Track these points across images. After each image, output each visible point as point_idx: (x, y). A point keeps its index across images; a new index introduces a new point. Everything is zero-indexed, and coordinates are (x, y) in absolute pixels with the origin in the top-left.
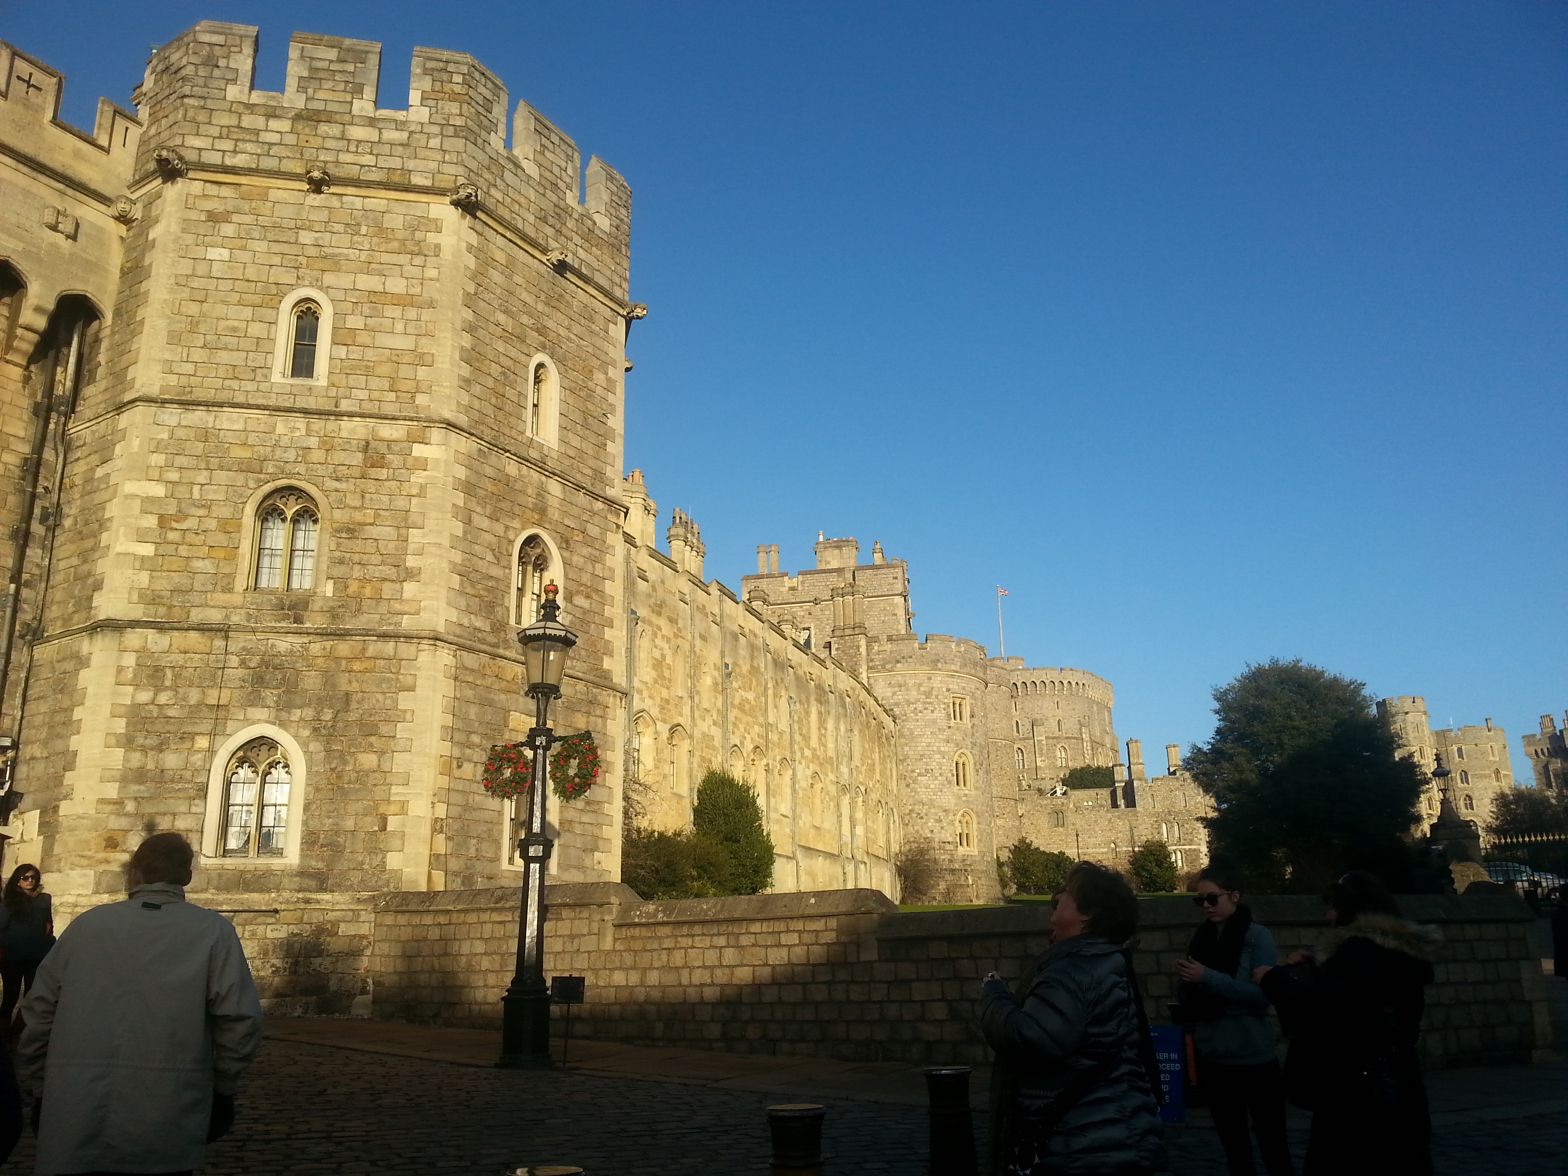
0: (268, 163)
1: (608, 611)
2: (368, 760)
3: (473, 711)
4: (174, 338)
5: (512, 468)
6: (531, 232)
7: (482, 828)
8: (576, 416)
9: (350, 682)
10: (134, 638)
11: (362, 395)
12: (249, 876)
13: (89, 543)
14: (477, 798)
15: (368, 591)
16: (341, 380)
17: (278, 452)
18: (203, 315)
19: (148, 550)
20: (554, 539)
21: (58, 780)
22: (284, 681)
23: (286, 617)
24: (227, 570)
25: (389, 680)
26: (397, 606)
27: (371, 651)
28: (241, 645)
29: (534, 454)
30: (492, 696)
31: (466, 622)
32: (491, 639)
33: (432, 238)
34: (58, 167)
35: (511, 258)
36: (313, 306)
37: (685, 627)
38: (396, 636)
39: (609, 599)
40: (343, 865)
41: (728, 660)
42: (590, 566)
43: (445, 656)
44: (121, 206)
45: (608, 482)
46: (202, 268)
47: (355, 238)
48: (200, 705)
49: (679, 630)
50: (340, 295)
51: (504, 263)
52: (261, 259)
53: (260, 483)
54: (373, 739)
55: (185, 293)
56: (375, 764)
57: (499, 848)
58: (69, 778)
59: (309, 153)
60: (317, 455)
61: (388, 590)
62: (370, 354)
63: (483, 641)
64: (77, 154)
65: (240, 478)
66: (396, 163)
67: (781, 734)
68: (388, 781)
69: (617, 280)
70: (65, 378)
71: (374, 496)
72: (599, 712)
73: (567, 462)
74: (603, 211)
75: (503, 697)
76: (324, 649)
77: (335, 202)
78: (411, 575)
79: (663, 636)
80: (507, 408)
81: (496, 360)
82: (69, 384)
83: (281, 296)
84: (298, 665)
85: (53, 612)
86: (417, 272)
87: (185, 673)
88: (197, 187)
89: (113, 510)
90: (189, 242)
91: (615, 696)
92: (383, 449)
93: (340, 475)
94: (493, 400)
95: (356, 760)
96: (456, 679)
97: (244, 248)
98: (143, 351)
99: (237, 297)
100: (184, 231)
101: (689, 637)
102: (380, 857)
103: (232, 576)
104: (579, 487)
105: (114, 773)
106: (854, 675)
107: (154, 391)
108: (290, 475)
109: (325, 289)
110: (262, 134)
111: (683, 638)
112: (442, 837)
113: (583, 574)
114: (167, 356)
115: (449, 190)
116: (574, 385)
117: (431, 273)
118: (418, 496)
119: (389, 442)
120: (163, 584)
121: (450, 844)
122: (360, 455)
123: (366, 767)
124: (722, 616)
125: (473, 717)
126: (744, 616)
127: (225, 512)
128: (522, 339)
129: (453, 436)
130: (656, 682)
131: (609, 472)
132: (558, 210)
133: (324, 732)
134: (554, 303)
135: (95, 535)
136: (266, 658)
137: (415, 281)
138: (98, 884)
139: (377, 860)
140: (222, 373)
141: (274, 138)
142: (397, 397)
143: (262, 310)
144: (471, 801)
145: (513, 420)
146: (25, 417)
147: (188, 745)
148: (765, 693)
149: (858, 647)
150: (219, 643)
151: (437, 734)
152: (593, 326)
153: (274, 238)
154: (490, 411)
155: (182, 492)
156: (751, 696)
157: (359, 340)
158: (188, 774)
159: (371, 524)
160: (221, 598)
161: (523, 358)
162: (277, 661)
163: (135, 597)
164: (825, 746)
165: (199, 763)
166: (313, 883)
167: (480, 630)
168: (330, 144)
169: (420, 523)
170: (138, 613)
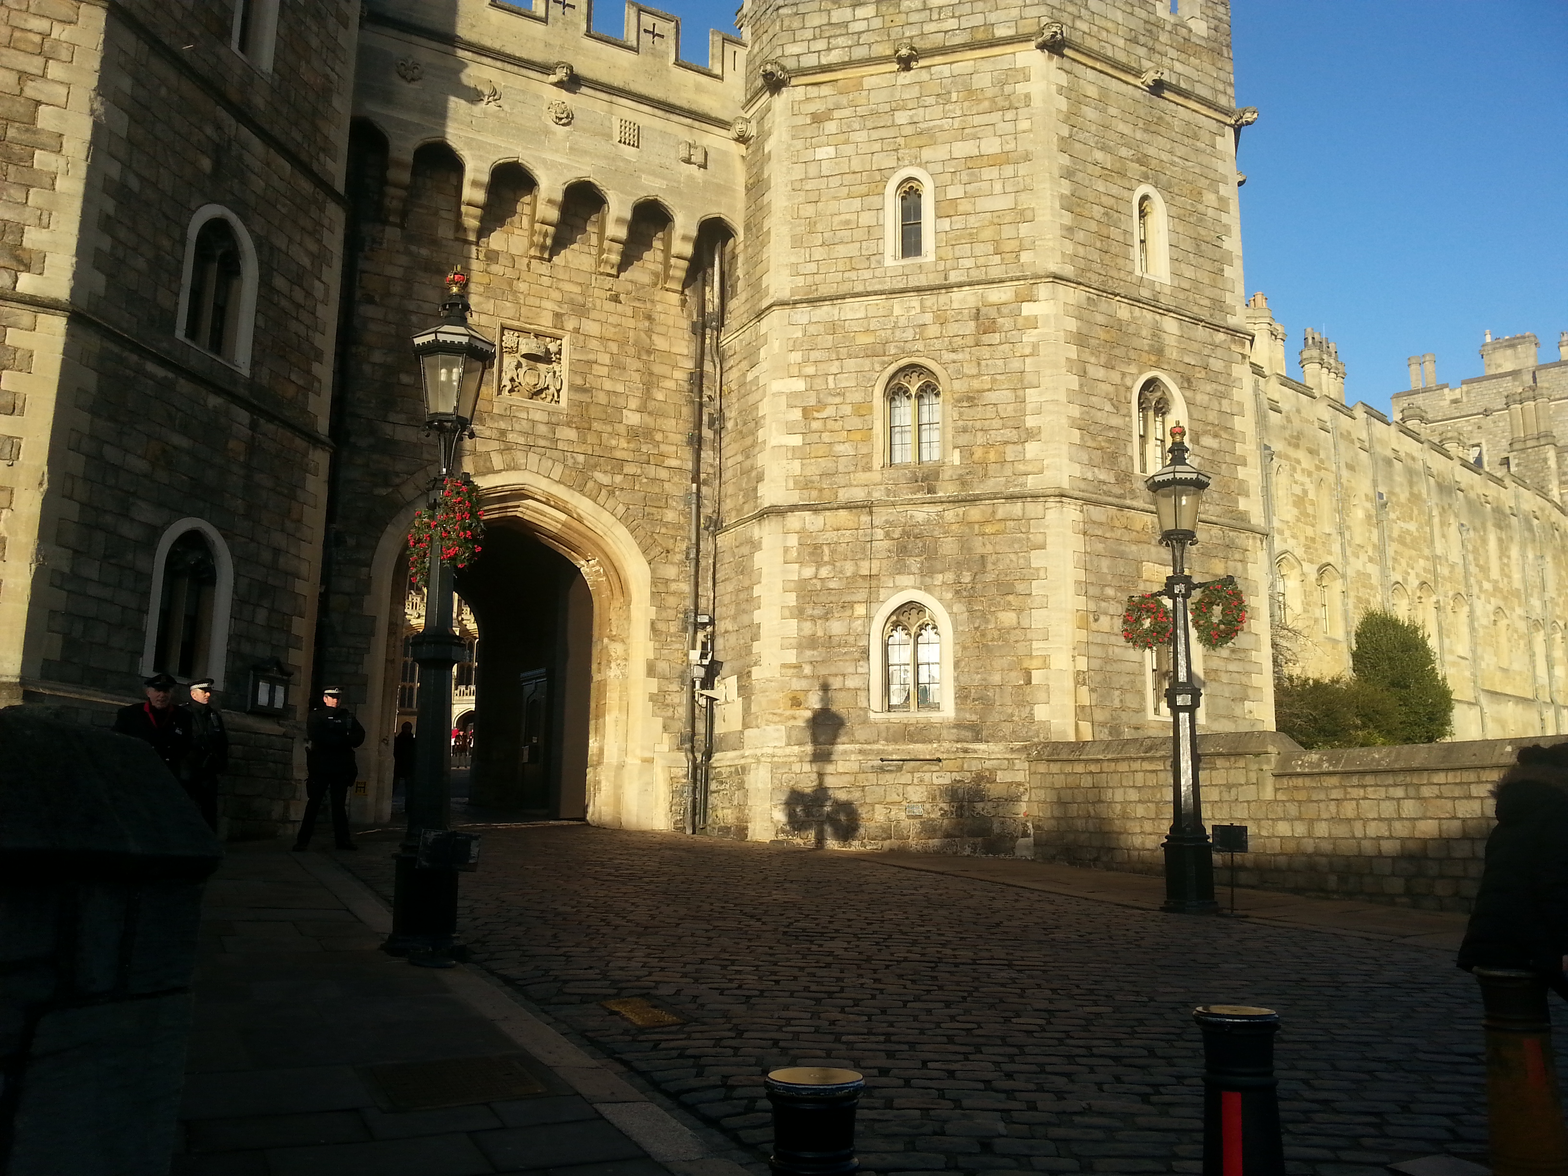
0: (859, 53)
1: (1239, 449)
2: (1008, 618)
3: (1105, 564)
4: (797, 242)
5: (1123, 312)
6: (1122, 57)
7: (1124, 680)
8: (1188, 245)
9: (984, 544)
10: (794, 520)
11: (968, 263)
12: (912, 728)
13: (749, 441)
14: (1117, 650)
15: (992, 456)
16: (948, 252)
17: (898, 333)
18: (818, 214)
19: (796, 440)
20: (1174, 380)
21: (748, 650)
22: (925, 549)
23: (920, 489)
24: (864, 451)
25: (1020, 540)
26: (1021, 467)
27: (1001, 513)
28: (884, 519)
29: (1145, 293)
30: (1123, 548)
31: (1090, 476)
32: (1117, 490)
33: (1021, 88)
34: (685, 105)
35: (1104, 91)
36: (914, 184)
37: (1328, 458)
38: (1022, 497)
39: (1240, 436)
40: (994, 717)
41: (1382, 489)
42: (1216, 403)
43: (1072, 512)
44: (739, 127)
45: (1228, 310)
46: (813, 170)
47: (947, 107)
48: (855, 575)
49: (1322, 461)
50: (939, 168)
51: (1097, 97)
52: (864, 148)
53: (885, 365)
54: (1010, 598)
55: (801, 197)
56: (1014, 622)
57: (1143, 698)
58: (756, 647)
59: (895, 33)
60: (933, 331)
61: (1010, 452)
62: (972, 221)
63: (1108, 493)
64: (698, 88)
65: (867, 361)
66: (978, 20)
67: (1453, 566)
68: (1029, 636)
69: (1221, 87)
70: (713, 295)
71: (989, 362)
72: (1237, 556)
73: (1182, 295)
74: (1198, 15)
75: (1134, 548)
76: (958, 515)
77: (924, 75)
78: (1031, 435)
79: (1303, 470)
80: (1113, 250)
81: (1097, 201)
82: (717, 301)
83: (885, 181)
84: (936, 533)
85: (728, 505)
86: (1009, 127)
87: (840, 549)
88: (799, 93)
89: (764, 409)
90: (798, 147)
91: (1254, 538)
92: (993, 313)
93: (955, 346)
94: (1098, 245)
95: (997, 618)
96: (1085, 534)
97: (847, 142)
98: (772, 259)
99: (846, 190)
100: (793, 137)
101: (1334, 468)
102: (1028, 709)
103: (869, 455)
104: (1197, 321)
105: (792, 641)
106: (1542, 492)
107: (785, 294)
108: (910, 354)
109: (922, 165)
110: (851, 25)
111: (1326, 469)
112: (1085, 689)
113: (1209, 412)
114: (793, 260)
115: (1033, 34)
116: (1182, 211)
117: (1024, 125)
118: (1031, 355)
119: (999, 306)
120: (813, 470)
121: (1094, 696)
122: (972, 324)
123: (1007, 625)
124: (1371, 440)
125: (1105, 570)
126: (1398, 438)
127: (858, 397)
128: (1122, 174)
129: (1061, 288)
130: (1298, 520)
131: (1229, 299)
132: (1149, 27)
133: (965, 594)
134: (1153, 128)
135: (753, 433)
136: (907, 529)
137: (1008, 137)
138: (789, 737)
139: (1025, 712)
140: (841, 267)
141: (860, 26)
142: (1002, 259)
143: (870, 198)
144: (1110, 653)
145: (1121, 262)
146: (686, 336)
147: (848, 613)
148: (1429, 522)
149: (1545, 460)
150: (865, 518)
151: (1071, 589)
152: (1198, 144)
153: (872, 126)
154: (1096, 256)
155: (819, 383)
156: (1412, 527)
157: (961, 209)
158: (851, 639)
159: (989, 390)
160: (862, 477)
161: (1126, 194)
162: (917, 531)
163: (791, 484)
164: (1509, 577)
165: (860, 628)
166: (969, 734)
167: (1104, 483)
168: (915, 17)
169: (1036, 383)
170: (795, 498)
